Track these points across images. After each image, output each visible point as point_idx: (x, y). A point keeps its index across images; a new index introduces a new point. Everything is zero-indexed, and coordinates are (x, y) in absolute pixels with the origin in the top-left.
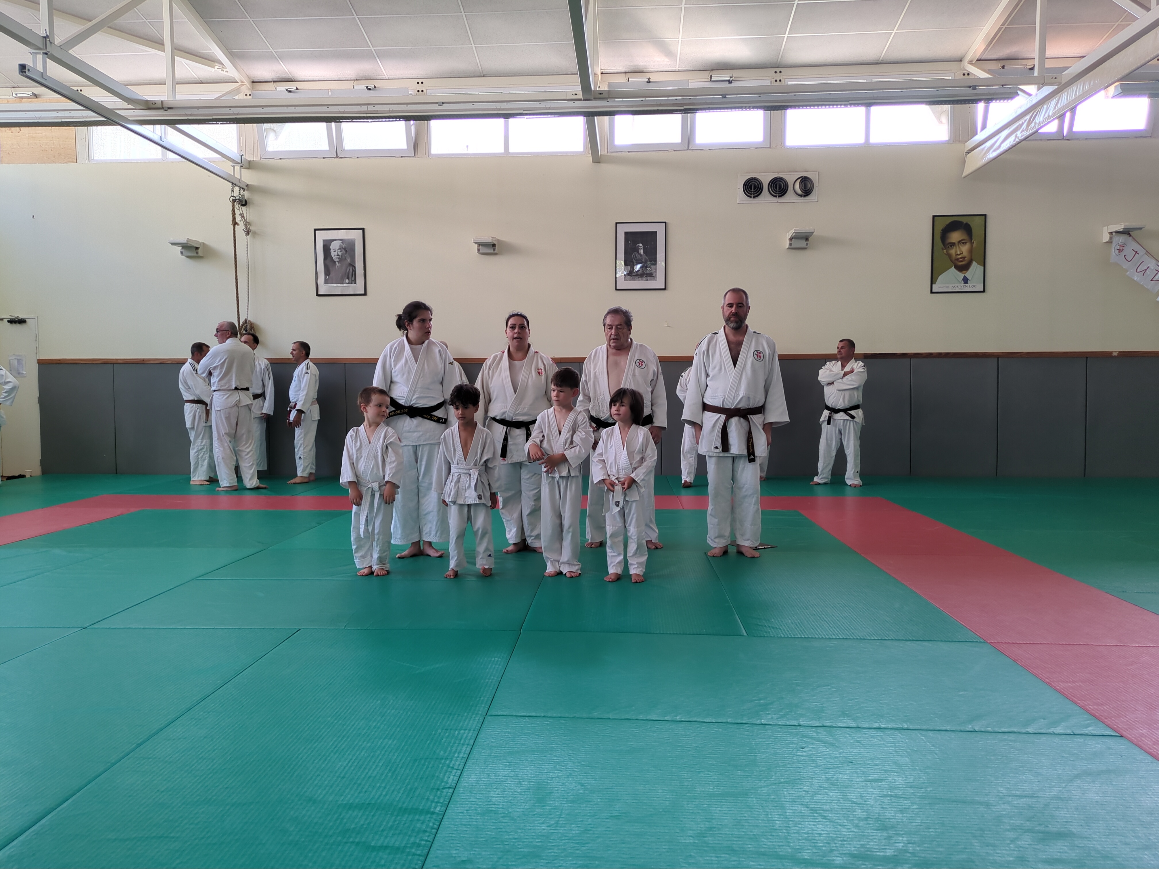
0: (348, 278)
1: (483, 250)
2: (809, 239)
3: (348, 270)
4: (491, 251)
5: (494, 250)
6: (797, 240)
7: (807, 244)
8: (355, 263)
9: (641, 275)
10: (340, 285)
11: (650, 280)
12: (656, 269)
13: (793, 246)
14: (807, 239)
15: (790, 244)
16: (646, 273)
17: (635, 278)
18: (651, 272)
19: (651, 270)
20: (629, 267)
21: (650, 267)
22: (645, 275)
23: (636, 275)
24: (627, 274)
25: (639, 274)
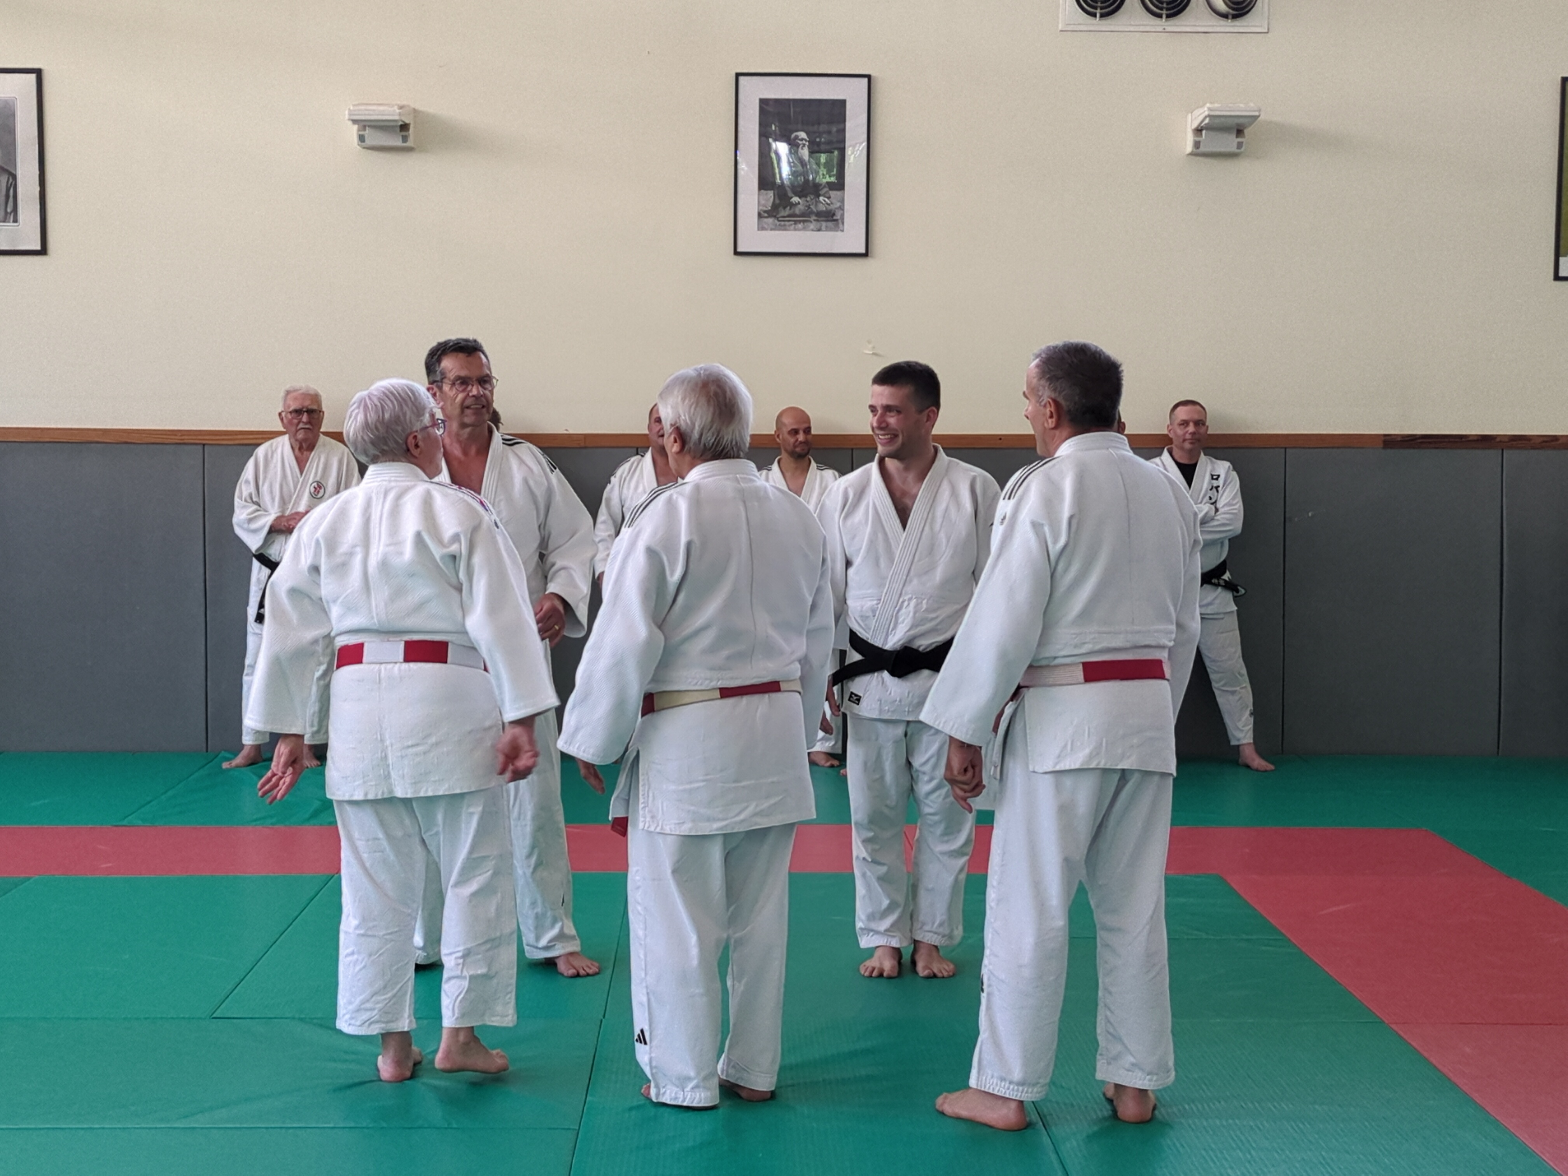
1: (375, 138)
2: (1246, 131)
4: (398, 142)
5: (405, 139)
6: (1212, 133)
7: (1240, 145)
8: (14, 165)
9: (803, 215)
13: (1202, 149)
14: (1240, 132)
15: (1197, 145)
16: (815, 210)
17: (787, 223)
18: (829, 208)
19: (829, 205)
20: (771, 194)
21: (827, 195)
22: (813, 218)
23: (788, 216)
24: (765, 212)
25: (797, 212)
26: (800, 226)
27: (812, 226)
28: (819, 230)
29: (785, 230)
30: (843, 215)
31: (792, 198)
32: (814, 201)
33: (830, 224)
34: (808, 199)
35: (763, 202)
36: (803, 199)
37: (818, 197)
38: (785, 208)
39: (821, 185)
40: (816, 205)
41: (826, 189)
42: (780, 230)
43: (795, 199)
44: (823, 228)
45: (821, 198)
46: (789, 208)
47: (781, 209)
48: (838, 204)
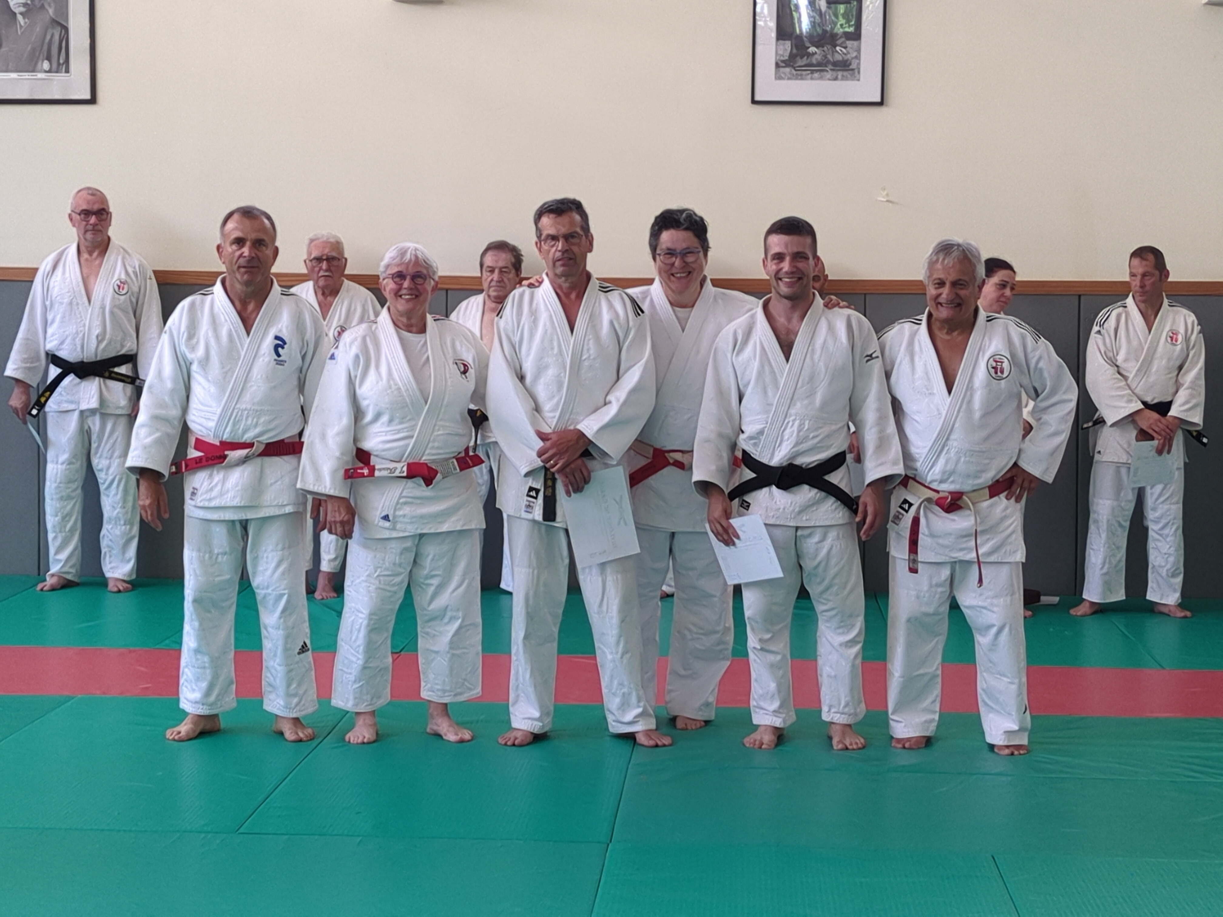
0: (49, 58)
3: (48, 37)
8: (67, 19)
9: (819, 64)
10: (26, 75)
11: (844, 78)
12: (859, 51)
16: (831, 60)
17: (804, 73)
18: (846, 58)
19: (845, 54)
20: (788, 44)
21: (844, 45)
22: (830, 67)
23: (805, 66)
24: (783, 61)
25: (814, 62)
26: (816, 75)
27: (829, 75)
28: (836, 79)
29: (802, 79)
30: (859, 64)
31: (809, 47)
32: (830, 52)
33: (845, 73)
34: (825, 49)
35: (781, 52)
36: (820, 48)
37: (835, 47)
38: (802, 58)
39: (837, 34)
40: (833, 55)
41: (843, 39)
42: (797, 79)
43: (812, 49)
44: (839, 77)
45: (838, 48)
46: (806, 57)
47: (798, 58)
48: (855, 54)
